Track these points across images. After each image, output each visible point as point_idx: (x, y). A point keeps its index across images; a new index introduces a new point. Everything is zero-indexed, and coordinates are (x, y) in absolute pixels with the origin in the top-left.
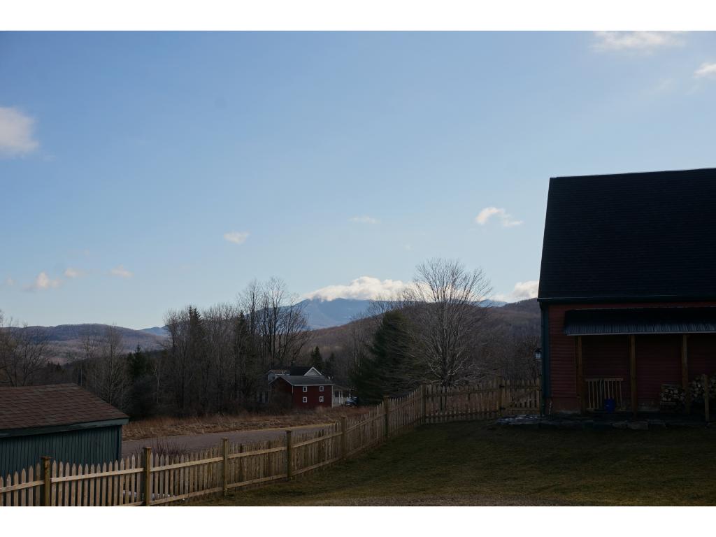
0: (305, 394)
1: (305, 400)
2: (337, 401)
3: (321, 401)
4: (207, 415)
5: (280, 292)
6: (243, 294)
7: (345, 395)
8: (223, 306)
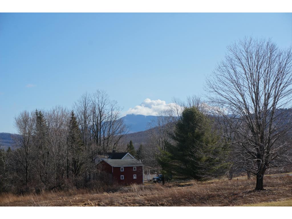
0: (122, 173)
1: (122, 177)
2: (147, 177)
3: (135, 178)
4: (43, 191)
5: (104, 100)
6: (78, 103)
7: (152, 173)
8: (59, 108)
